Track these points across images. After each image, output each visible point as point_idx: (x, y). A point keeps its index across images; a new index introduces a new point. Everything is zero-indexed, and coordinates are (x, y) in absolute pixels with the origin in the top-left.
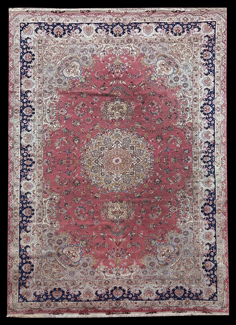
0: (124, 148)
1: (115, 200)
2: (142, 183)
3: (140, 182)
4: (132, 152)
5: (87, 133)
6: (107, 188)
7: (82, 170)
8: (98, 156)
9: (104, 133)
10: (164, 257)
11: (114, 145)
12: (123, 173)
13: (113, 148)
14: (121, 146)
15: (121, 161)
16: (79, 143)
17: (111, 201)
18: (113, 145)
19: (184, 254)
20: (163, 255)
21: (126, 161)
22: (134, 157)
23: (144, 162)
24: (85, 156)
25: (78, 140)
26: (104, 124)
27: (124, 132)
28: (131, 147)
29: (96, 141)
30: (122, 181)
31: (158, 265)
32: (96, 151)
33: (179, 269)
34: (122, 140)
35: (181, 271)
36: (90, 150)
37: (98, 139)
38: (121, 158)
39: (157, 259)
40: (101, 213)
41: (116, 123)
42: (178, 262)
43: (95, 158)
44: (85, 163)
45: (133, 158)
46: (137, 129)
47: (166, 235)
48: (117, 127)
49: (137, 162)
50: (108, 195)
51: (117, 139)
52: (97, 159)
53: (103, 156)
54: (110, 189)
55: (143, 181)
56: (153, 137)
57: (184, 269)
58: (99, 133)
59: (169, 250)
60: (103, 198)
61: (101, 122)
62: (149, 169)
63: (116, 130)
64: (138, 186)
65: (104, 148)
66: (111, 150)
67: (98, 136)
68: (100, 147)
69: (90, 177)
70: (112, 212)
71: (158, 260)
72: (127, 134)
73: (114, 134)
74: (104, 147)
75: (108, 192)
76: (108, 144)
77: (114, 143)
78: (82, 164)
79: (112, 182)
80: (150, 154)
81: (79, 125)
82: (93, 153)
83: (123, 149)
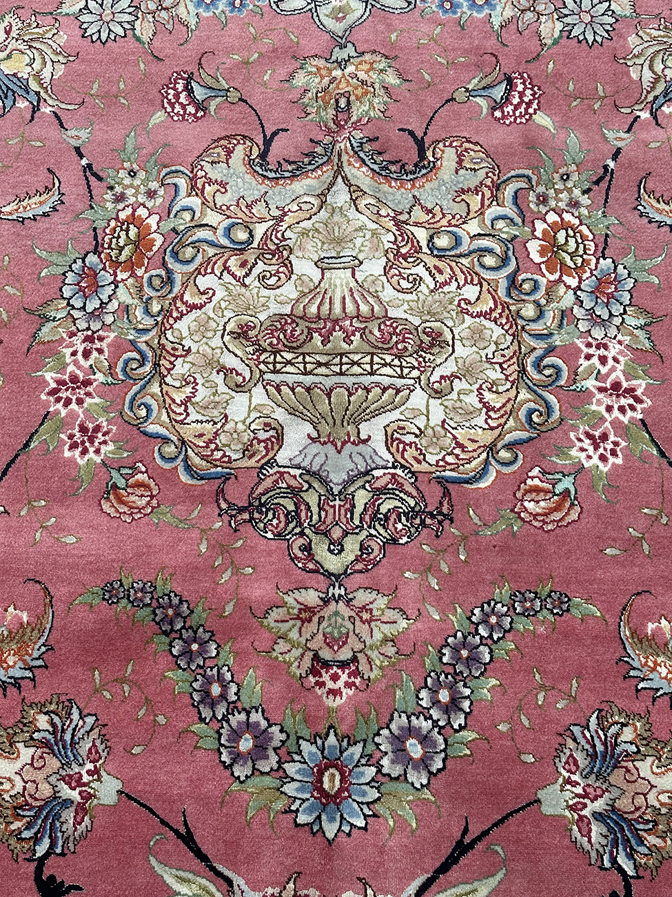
1: (295, 124)
17: (227, 142)
40: (52, 349)
60: (110, 98)
70: (242, 333)
75: (188, 12)
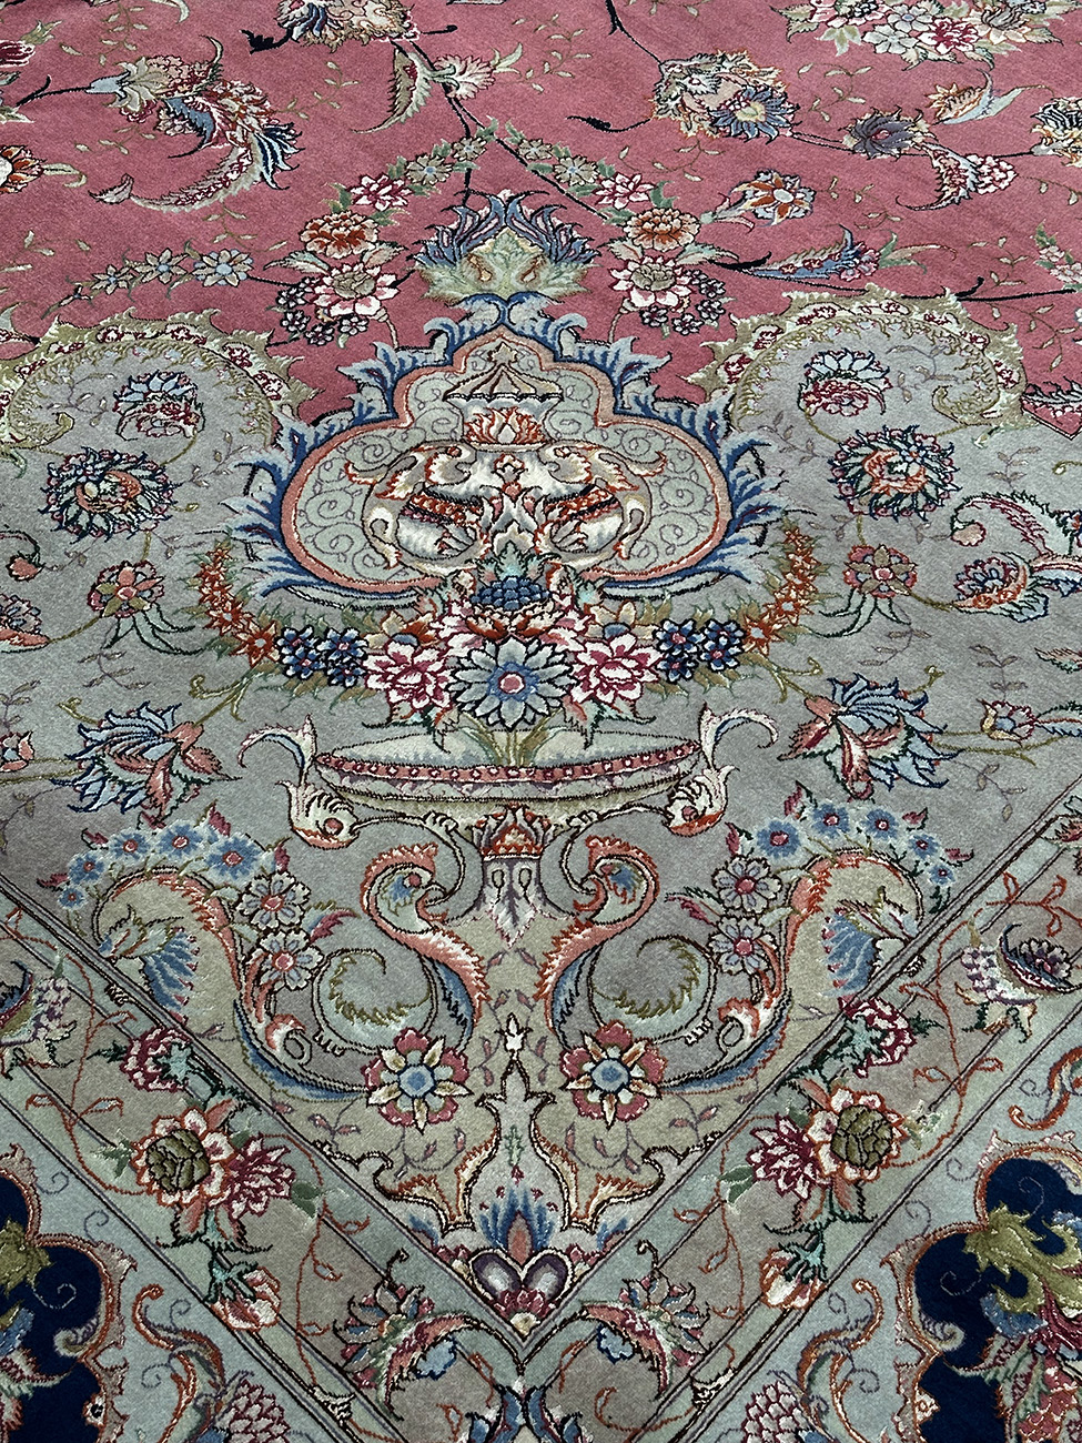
10: (422, 538)
19: (802, 743)
20: (431, 507)
31: (178, 567)
33: (438, 900)
35: (432, 964)
39: (283, 488)
42: (549, 775)
47: (787, 307)
57: (516, 976)
59: (611, 504)
71: (275, 509)
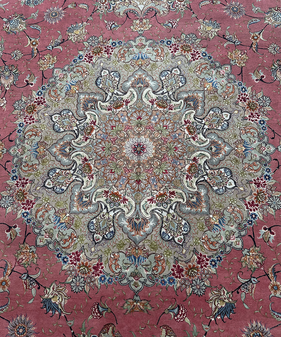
0: (163, 103)
2: (236, 243)
3: (228, 239)
4: (192, 116)
5: (43, 53)
6: (95, 263)
7: (10, 182)
8: (75, 128)
9: (98, 52)
11: (129, 93)
12: (161, 195)
13: (127, 102)
14: (154, 96)
15: (151, 150)
16: (13, 85)
18: (125, 93)
21: (169, 149)
22: (201, 136)
23: (237, 153)
24: (28, 131)
25: (12, 77)
26: (101, 24)
27: (163, 50)
28: (186, 100)
29: (69, 79)
30: (155, 237)
32: (69, 111)
34: (156, 77)
36: (47, 106)
37: (78, 72)
38: (152, 139)
41: (138, 22)
43: (62, 135)
44: (24, 156)
45: (194, 139)
46: (207, 39)
48: (140, 35)
49: (212, 155)
50: (98, 296)
51: (140, 73)
52: (68, 139)
53: (92, 129)
54: (110, 267)
55: (240, 236)
56: (262, 67)
58: (81, 53)
60: (79, 311)
61: (90, 18)
62: (258, 185)
63: (137, 43)
64: (220, 259)
65: (96, 101)
66: (117, 107)
67: (78, 61)
68: (82, 97)
69: (37, 211)
72: (173, 57)
73: (131, 57)
74: (97, 97)
75: (98, 283)
76: (111, 89)
77: (129, 84)
78: (16, 159)
79: (120, 236)
80: (255, 126)
81: (24, 31)
82: (56, 118)
83: (159, 105)
